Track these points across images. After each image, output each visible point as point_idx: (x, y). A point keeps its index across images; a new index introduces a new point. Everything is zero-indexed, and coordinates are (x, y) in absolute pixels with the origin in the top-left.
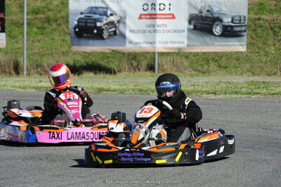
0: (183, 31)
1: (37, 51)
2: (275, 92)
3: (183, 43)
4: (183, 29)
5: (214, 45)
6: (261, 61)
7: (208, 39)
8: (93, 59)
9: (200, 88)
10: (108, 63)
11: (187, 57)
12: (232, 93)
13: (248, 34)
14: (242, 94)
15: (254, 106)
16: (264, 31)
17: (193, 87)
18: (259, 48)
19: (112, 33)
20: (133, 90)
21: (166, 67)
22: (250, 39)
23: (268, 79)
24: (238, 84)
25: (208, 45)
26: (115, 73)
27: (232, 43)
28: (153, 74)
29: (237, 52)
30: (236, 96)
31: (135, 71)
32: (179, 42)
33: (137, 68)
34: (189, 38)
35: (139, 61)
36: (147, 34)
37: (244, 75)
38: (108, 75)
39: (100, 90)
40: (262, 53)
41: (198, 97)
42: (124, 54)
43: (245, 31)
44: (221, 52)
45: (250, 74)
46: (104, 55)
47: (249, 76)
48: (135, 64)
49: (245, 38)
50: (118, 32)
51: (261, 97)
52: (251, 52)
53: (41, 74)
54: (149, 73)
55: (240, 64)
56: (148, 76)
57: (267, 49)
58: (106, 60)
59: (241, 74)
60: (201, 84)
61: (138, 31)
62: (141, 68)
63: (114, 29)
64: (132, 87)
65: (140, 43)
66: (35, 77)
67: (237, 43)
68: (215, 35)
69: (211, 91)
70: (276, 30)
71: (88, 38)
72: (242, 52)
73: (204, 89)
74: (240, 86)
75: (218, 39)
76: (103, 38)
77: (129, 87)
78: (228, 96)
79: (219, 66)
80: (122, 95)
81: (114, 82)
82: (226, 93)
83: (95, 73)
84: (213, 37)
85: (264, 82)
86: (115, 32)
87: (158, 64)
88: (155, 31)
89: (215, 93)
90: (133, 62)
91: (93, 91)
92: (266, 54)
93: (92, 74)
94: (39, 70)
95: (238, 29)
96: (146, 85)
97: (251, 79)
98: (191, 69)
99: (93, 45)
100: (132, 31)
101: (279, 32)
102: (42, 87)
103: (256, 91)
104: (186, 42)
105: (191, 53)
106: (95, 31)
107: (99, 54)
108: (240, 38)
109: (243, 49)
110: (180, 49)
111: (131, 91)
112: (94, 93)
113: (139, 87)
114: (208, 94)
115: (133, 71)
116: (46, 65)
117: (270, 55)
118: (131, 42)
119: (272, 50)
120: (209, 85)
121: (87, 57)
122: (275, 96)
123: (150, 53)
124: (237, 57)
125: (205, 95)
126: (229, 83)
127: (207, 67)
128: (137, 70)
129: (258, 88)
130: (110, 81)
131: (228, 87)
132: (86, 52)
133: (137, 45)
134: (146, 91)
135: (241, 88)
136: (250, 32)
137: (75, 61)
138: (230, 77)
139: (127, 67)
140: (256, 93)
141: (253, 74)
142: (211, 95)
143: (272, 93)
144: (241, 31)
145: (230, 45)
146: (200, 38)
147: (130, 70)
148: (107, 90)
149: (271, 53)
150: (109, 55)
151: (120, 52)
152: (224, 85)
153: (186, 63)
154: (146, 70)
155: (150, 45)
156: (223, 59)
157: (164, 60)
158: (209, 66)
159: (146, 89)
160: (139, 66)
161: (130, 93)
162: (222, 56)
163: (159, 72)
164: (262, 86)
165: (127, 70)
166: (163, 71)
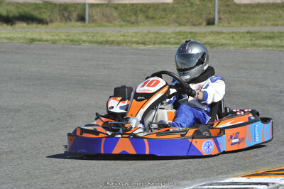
6: (187, 12)
8: (26, 10)
9: (129, 39)
10: (40, 13)
11: (116, 8)
12: (160, 43)
14: (171, 44)
17: (122, 38)
20: (65, 40)
21: (96, 17)
23: (194, 29)
24: (166, 34)
26: (47, 23)
28: (84, 24)
29: (163, 4)
30: (164, 46)
31: (66, 21)
35: (70, 12)
37: (172, 26)
38: (40, 26)
39: (32, 40)
40: (188, 4)
41: (128, 48)
42: (55, 5)
44: (148, 4)
45: (177, 24)
46: (36, 6)
47: (176, 26)
48: (66, 14)
52: (177, 3)
54: (79, 24)
55: (166, 15)
56: (79, 26)
58: (38, 11)
59: (168, 24)
60: (131, 34)
62: (72, 19)
64: (64, 37)
69: (140, 41)
72: (168, 4)
73: (134, 40)
74: (168, 37)
77: (61, 37)
78: (157, 46)
79: (147, 17)
80: (55, 46)
81: (46, 32)
82: (155, 43)
83: (28, 23)
85: (191, 33)
87: (89, 15)
89: (144, 43)
90: (65, 12)
91: (25, 41)
92: (192, 5)
96: (77, 35)
97: (178, 29)
98: (120, 20)
105: (120, 4)
107: (32, 5)
111: (63, 42)
112: (26, 43)
113: (71, 38)
114: (138, 44)
115: (64, 21)
119: (197, 1)
120: (139, 35)
121: (20, 8)
123: (80, 4)
124: (164, 8)
125: (135, 46)
126: (157, 33)
128: (68, 20)
130: (42, 31)
131: (156, 37)
132: (19, 3)
134: (77, 42)
135: (169, 38)
137: (8, 12)
138: (158, 28)
139: (58, 18)
141: (180, 24)
142: (140, 45)
147: (61, 21)
148: (39, 41)
149: (196, 5)
150: (41, 6)
152: (153, 36)
153: (115, 14)
154: (77, 21)
156: (150, 10)
157: (94, 11)
158: (137, 17)
159: (77, 39)
160: (71, 17)
161: (62, 44)
162: (149, 8)
163: (89, 23)
164: (189, 36)
165: (58, 20)
166: (93, 21)
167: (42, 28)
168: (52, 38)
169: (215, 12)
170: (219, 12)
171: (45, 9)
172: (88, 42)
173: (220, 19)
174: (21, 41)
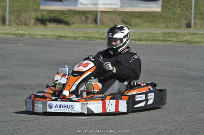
1: (16, 8)
3: (117, 4)
5: (139, 7)
8: (55, 15)
10: (65, 18)
12: (152, 40)
14: (159, 41)
18: (169, 9)
20: (83, 37)
21: (105, 21)
23: (177, 31)
24: (156, 34)
25: (134, 6)
26: (70, 25)
27: (151, 6)
28: (96, 26)
29: (154, 12)
30: (154, 42)
32: (115, 4)
34: (121, 2)
37: (159, 28)
38: (65, 26)
39: (60, 36)
42: (76, 12)
44: (143, 12)
46: (62, 12)
47: (163, 28)
49: (160, 2)
51: (173, 44)
52: (164, 12)
53: (18, 25)
54: (93, 25)
55: (156, 20)
56: (93, 27)
57: (175, 10)
58: (64, 16)
59: (157, 27)
64: (82, 35)
65: (87, 4)
66: (14, 27)
67: (155, 6)
69: (137, 39)
72: (157, 12)
73: (132, 37)
74: (157, 36)
75: (142, 2)
76: (61, 1)
77: (80, 35)
78: (149, 42)
80: (75, 41)
81: (69, 31)
82: (148, 41)
84: (138, 1)
85: (174, 33)
87: (100, 19)
89: (140, 40)
90: (83, 17)
91: (55, 37)
92: (174, 13)
94: (17, 21)
96: (92, 34)
97: (165, 30)
98: (122, 23)
99: (55, 5)
102: (19, 34)
103: (169, 39)
104: (119, 5)
105: (123, 12)
107: (59, 12)
108: (157, 2)
109: (158, 9)
110: (115, 9)
111: (81, 38)
112: (56, 39)
113: (87, 35)
114: (136, 40)
115: (82, 23)
116: (22, 19)
117: (177, 14)
118: (81, 4)
119: (178, 10)
120: (136, 34)
121: (51, 14)
122: (183, 43)
123: (94, 11)
124: (154, 15)
126: (150, 33)
128: (85, 23)
129: (170, 37)
130: (66, 30)
131: (149, 36)
132: (50, 10)
134: (92, 38)
135: (158, 37)
137: (42, 16)
138: (150, 29)
139: (78, 21)
140: (169, 41)
141: (166, 27)
142: (137, 41)
143: (181, 40)
145: (150, 7)
146: (129, 2)
147: (80, 23)
148: (64, 37)
150: (66, 12)
151: (73, 11)
152: (146, 35)
153: (119, 19)
154: (91, 23)
155: (94, 6)
159: (91, 36)
160: (87, 21)
161: (81, 40)
162: (144, 14)
163: (100, 25)
164: (173, 35)
165: (78, 22)
166: (103, 24)
167: (66, 28)
168: (74, 35)
169: (191, 18)
170: (194, 19)
171: (69, 14)
172: (99, 38)
173: (195, 23)
174: (52, 37)
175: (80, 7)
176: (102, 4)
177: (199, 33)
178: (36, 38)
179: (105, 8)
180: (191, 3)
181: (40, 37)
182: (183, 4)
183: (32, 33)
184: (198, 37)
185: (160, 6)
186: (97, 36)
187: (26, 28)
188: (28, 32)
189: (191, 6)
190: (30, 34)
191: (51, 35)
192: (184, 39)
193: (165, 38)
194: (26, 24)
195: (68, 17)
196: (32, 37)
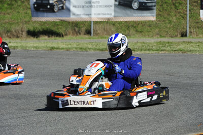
0: (111, 6)
1: (7, 21)
2: (177, 49)
3: (111, 14)
4: (111, 4)
5: (133, 16)
6: (166, 27)
7: (128, 11)
8: (47, 27)
10: (58, 29)
11: (114, 25)
12: (145, 50)
13: (157, 8)
14: (153, 50)
15: (162, 59)
16: (168, 6)
18: (165, 18)
19: (60, 8)
20: (76, 48)
21: (99, 31)
22: (158, 11)
23: (171, 40)
24: (150, 43)
25: (128, 16)
26: (63, 36)
27: (145, 15)
28: (90, 37)
29: (149, 21)
30: (148, 52)
31: (77, 35)
32: (108, 14)
33: (78, 33)
34: (115, 11)
35: (80, 28)
36: (85, 8)
37: (155, 37)
39: (52, 48)
40: (167, 21)
42: (69, 22)
43: (155, 6)
44: (138, 21)
45: (159, 36)
46: (55, 24)
47: (158, 38)
48: (77, 29)
49: (155, 11)
50: (64, 7)
51: (167, 53)
52: (159, 21)
53: (10, 37)
54: (87, 36)
55: (151, 29)
56: (86, 38)
57: (171, 19)
58: (56, 27)
59: (152, 36)
61: (79, 7)
62: (81, 33)
63: (62, 5)
64: (75, 46)
65: (80, 15)
66: (6, 40)
67: (149, 15)
68: (133, 9)
70: (177, 5)
71: (44, 11)
72: (152, 21)
74: (151, 45)
75: (136, 11)
76: (54, 12)
77: (73, 46)
78: (143, 52)
79: (137, 31)
80: (68, 52)
81: (62, 42)
82: (141, 50)
83: (49, 37)
84: (132, 10)
85: (168, 42)
86: (62, 7)
87: (94, 29)
88: (91, 6)
89: (133, 50)
90: (76, 28)
91: (47, 49)
92: (170, 22)
93: (46, 37)
94: (9, 34)
95: (150, 4)
96: (85, 45)
97: (159, 40)
99: (47, 17)
100: (75, 6)
101: (179, 7)
103: (163, 48)
104: (113, 14)
105: (117, 22)
106: (49, 7)
107: (51, 23)
108: (151, 11)
109: (153, 18)
110: (109, 19)
111: (74, 49)
112: (48, 51)
113: (80, 46)
115: (75, 34)
116: (14, 31)
117: (173, 23)
118: (74, 14)
119: (174, 19)
120: (130, 44)
121: (43, 25)
122: (176, 52)
123: (87, 22)
124: (149, 24)
126: (143, 43)
127: (128, 32)
128: (78, 34)
129: (164, 46)
130: (59, 42)
131: (143, 46)
132: (42, 22)
133: (79, 16)
134: (85, 49)
135: (152, 47)
136: (158, 7)
137: (34, 28)
138: (145, 39)
139: (71, 32)
140: (163, 50)
141: (161, 36)
143: (174, 49)
144: (152, 6)
145: (144, 16)
146: (123, 11)
147: (73, 34)
148: (57, 48)
149: (173, 22)
150: (58, 24)
151: (66, 22)
152: (140, 45)
153: (113, 29)
154: (85, 34)
155: (87, 16)
156: (139, 26)
157: (97, 27)
158: (130, 31)
159: (85, 47)
160: (80, 31)
161: (74, 51)
162: (139, 24)
163: (94, 35)
164: (167, 45)
165: (71, 34)
166: (97, 34)
167: (59, 39)
168: (66, 46)
169: (187, 27)
170: (190, 28)
171: (61, 25)
172: (93, 49)
173: (191, 32)
174: (44, 49)
175: (72, 18)
176: (95, 14)
177: (193, 41)
178: (28, 50)
179: (99, 18)
180: (187, 11)
181: (33, 49)
182: (179, 12)
183: (24, 45)
184: (192, 46)
185: (154, 14)
186: (90, 46)
187: (18, 40)
188: (19, 45)
189: (187, 15)
190: (22, 47)
191: (43, 47)
192: (178, 48)
193: (159, 47)
194: (18, 37)
195: (61, 28)
196: (25, 49)
